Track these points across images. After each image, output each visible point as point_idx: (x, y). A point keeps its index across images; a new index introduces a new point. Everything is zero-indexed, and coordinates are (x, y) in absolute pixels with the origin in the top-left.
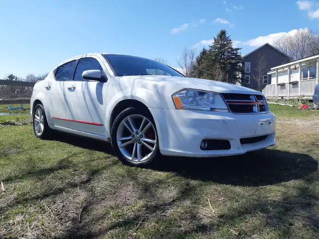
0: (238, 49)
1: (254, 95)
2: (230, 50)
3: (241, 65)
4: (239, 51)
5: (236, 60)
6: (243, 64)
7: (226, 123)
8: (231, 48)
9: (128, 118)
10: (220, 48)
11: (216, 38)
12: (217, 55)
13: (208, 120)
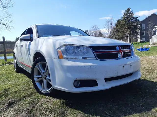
0: (137, 17)
1: (119, 46)
2: (133, 18)
3: (139, 26)
4: (138, 18)
5: (136, 23)
6: (141, 25)
7: (92, 68)
8: (134, 17)
9: (39, 64)
10: (128, 18)
11: (125, 12)
12: (126, 21)
13: (78, 66)
